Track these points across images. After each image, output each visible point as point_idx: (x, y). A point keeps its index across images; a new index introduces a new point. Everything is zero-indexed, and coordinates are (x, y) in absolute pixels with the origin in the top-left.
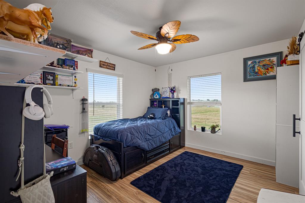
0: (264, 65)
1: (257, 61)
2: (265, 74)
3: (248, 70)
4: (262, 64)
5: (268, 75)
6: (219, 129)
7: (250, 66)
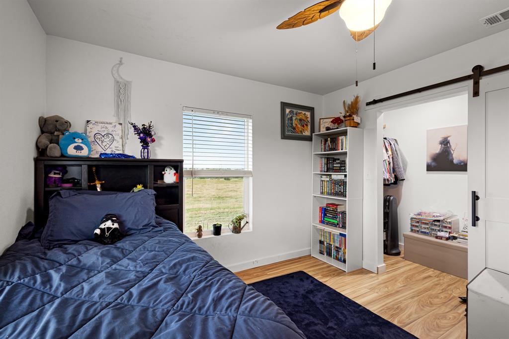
0: (300, 120)
1: (295, 111)
2: (301, 132)
3: (287, 122)
4: (298, 118)
5: (304, 134)
6: (245, 222)
7: (288, 117)
